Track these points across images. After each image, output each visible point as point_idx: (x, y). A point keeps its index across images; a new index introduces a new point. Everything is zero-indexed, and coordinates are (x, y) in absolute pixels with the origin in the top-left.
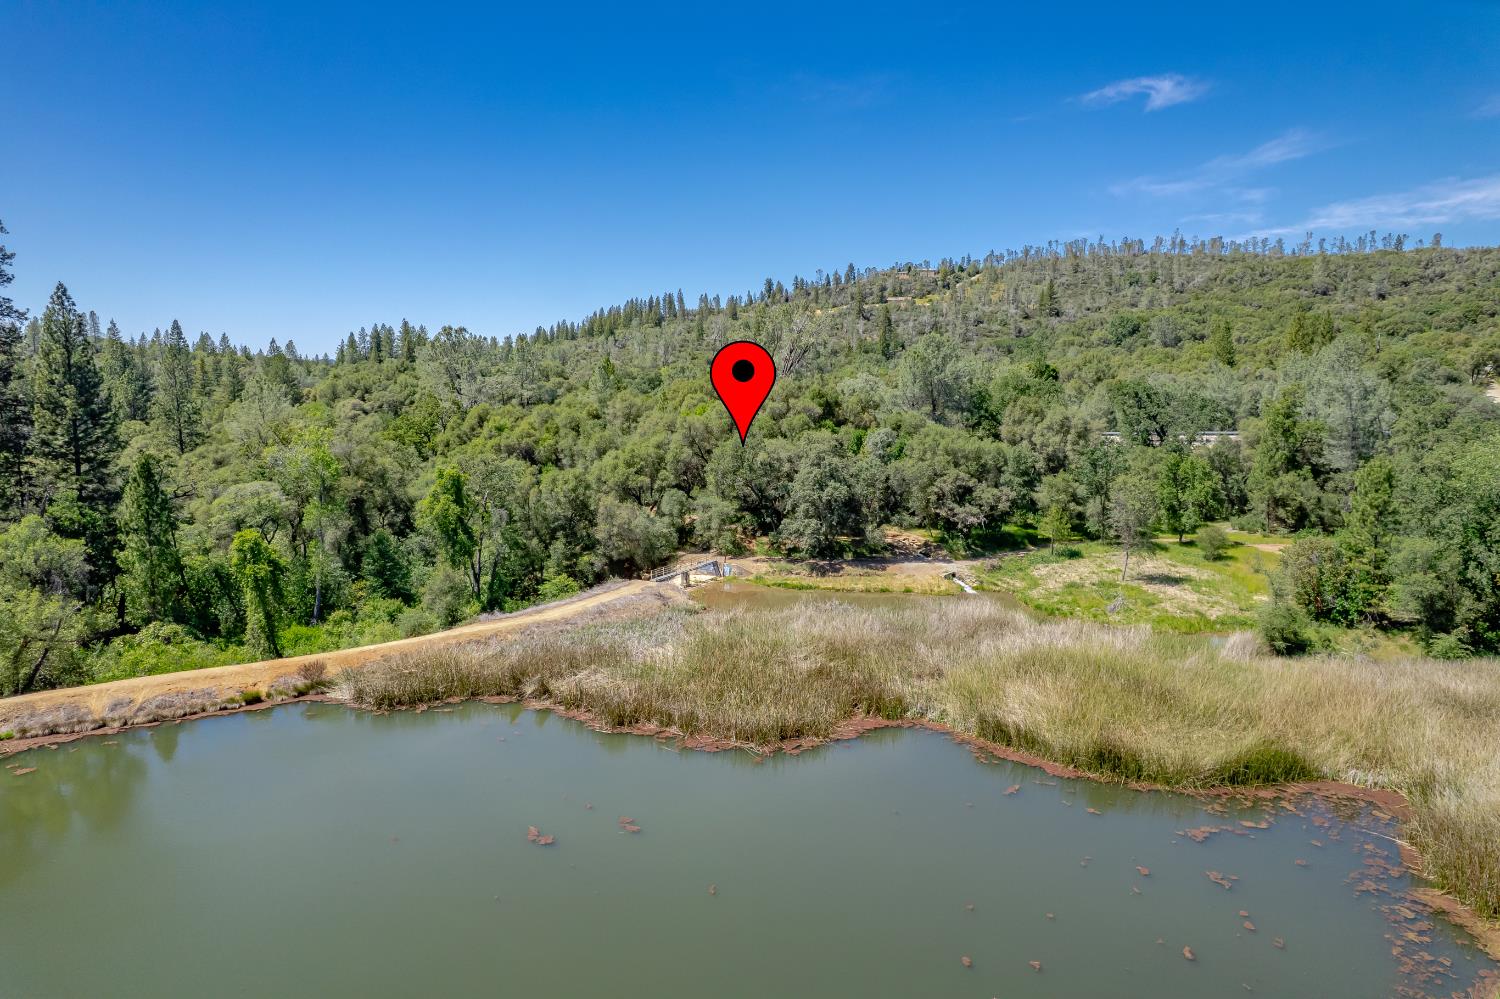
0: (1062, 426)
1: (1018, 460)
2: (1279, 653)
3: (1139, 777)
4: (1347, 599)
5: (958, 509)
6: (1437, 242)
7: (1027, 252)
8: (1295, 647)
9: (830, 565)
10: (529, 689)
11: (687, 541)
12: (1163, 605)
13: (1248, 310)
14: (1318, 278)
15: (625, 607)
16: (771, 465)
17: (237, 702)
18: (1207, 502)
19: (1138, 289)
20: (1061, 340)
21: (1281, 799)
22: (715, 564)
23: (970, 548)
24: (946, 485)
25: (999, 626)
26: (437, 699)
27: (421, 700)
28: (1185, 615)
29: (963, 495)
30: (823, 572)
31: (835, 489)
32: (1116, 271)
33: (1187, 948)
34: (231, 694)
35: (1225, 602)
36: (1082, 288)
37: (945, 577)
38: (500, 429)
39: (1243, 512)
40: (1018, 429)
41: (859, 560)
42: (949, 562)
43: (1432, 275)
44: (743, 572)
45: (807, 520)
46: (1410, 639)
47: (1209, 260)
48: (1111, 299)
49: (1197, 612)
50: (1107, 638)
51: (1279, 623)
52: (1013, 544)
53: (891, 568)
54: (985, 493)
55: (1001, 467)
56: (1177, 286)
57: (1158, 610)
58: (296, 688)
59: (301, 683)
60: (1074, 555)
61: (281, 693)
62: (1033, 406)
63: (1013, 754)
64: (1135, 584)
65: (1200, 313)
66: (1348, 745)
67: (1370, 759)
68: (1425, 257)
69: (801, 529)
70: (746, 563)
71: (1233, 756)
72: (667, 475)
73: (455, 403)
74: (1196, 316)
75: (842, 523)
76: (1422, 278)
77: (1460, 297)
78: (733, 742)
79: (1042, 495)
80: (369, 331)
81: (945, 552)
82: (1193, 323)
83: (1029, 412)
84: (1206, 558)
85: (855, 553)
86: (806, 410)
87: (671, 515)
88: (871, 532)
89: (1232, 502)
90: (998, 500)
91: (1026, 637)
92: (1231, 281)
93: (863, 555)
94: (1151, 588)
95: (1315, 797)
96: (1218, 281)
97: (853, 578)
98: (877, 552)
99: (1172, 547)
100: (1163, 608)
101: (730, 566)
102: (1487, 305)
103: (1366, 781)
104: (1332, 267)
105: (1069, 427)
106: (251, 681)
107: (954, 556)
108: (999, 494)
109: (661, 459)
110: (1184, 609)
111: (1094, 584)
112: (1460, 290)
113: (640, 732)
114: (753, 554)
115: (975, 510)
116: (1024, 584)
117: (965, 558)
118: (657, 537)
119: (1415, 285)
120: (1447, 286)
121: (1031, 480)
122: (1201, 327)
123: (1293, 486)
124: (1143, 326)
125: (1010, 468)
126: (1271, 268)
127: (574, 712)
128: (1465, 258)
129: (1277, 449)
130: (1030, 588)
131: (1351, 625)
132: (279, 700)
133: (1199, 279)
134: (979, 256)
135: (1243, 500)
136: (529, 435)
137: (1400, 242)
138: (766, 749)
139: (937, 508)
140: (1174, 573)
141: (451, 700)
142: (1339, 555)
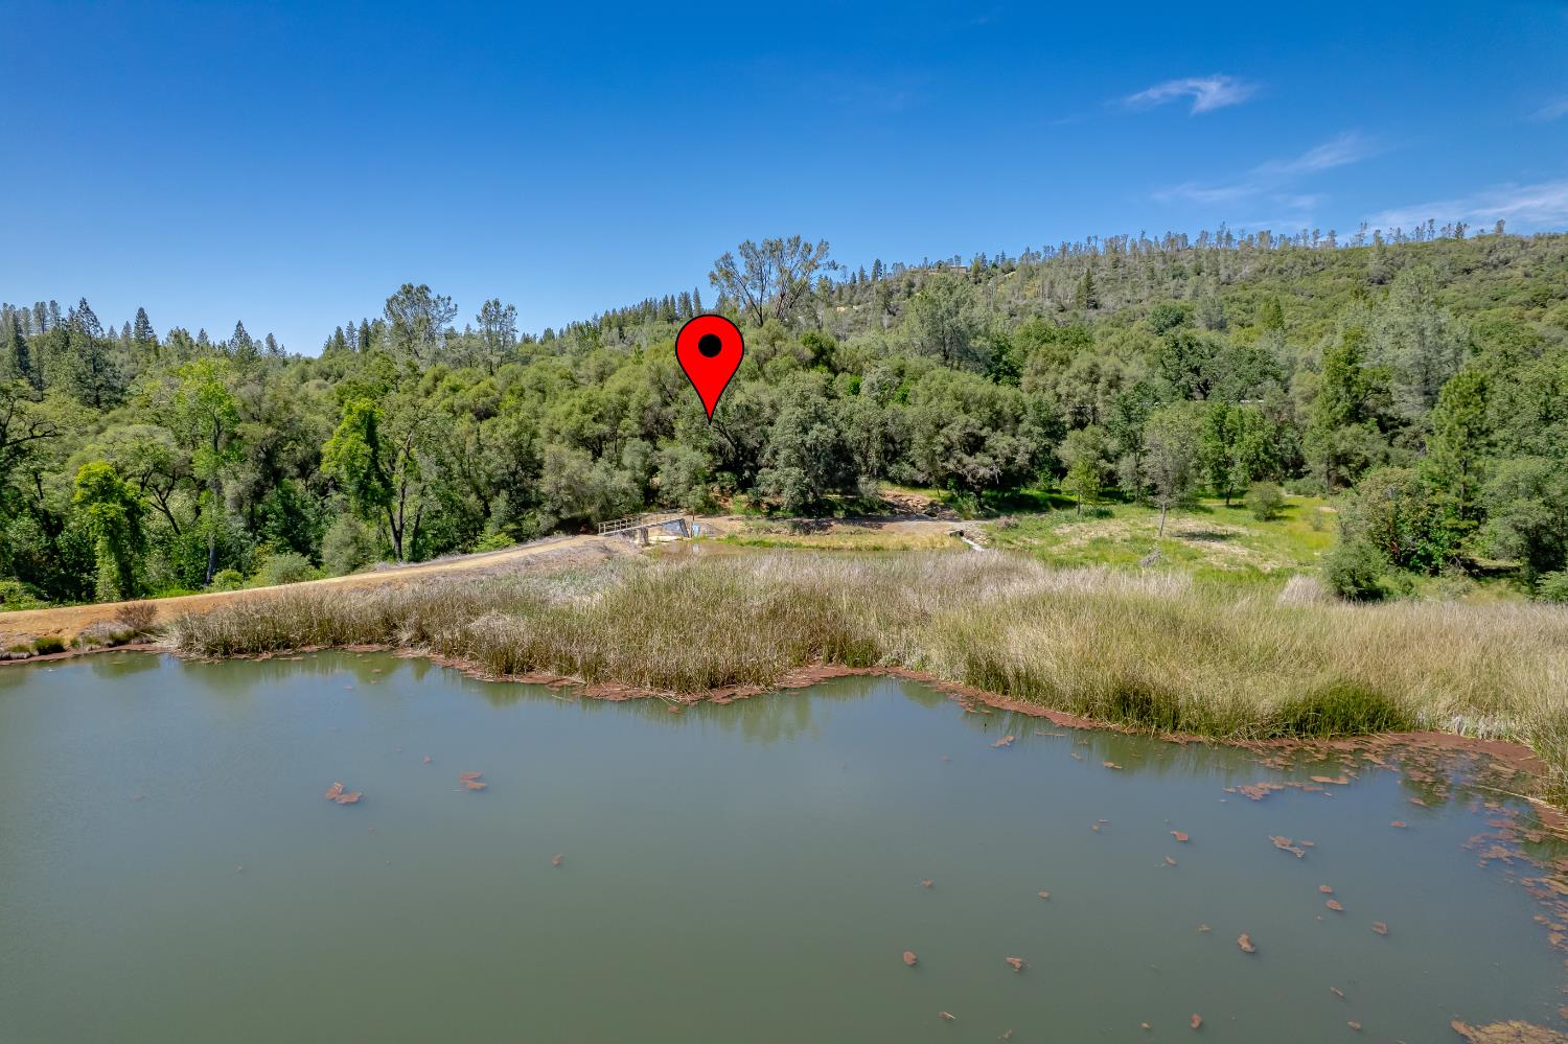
0: (1092, 373)
1: (1039, 407)
2: (1350, 598)
3: (1175, 728)
4: (1430, 541)
5: (967, 459)
6: (1500, 230)
7: (1064, 249)
8: (1371, 595)
9: (817, 523)
10: (405, 636)
11: (654, 501)
12: (1208, 559)
13: (1301, 299)
14: (1374, 266)
15: (559, 559)
16: (747, 408)
17: (27, 650)
18: (1258, 456)
19: (1181, 281)
20: (1099, 332)
21: (1364, 751)
22: (682, 522)
23: (982, 508)
24: (955, 433)
25: (1005, 573)
26: (287, 647)
27: (265, 648)
28: (1233, 568)
29: (975, 444)
30: (807, 530)
31: (821, 431)
32: (1158, 265)
33: (1244, 937)
34: (24, 641)
35: (1281, 556)
36: (1123, 282)
37: (951, 535)
38: (454, 390)
39: (1299, 476)
40: (1041, 381)
41: (851, 517)
42: (957, 521)
43: (1496, 262)
44: (713, 531)
45: (787, 469)
46: (1509, 586)
47: (1257, 254)
48: (1153, 291)
49: (1247, 565)
50: (1138, 584)
51: (1351, 563)
52: (1035, 506)
53: (887, 526)
54: (1000, 442)
55: (1019, 416)
56: (1223, 278)
57: (1201, 564)
58: (112, 637)
59: (120, 630)
60: (1103, 515)
61: (90, 642)
62: (1057, 353)
63: (1009, 703)
64: (1175, 540)
65: (1248, 302)
66: (1449, 687)
67: (1477, 703)
68: (1488, 244)
69: (781, 478)
70: (720, 522)
71: (1300, 697)
72: (630, 423)
73: (410, 365)
74: (1244, 305)
75: (830, 470)
76: (1485, 264)
77: (1527, 282)
78: (647, 690)
79: (1066, 451)
80: (358, 326)
81: (953, 511)
82: (1240, 312)
83: (1054, 359)
84: (1258, 518)
85: (847, 511)
86: (793, 352)
87: (633, 468)
88: (867, 486)
89: (1286, 467)
90: (1015, 451)
91: (1038, 580)
92: (1280, 272)
93: (857, 513)
94: (1193, 544)
95: (1410, 748)
96: (1267, 272)
97: (842, 535)
98: (872, 510)
99: (1217, 510)
100: (1207, 562)
101: (699, 525)
102: (1556, 288)
103: (1475, 730)
104: (1389, 255)
105: (1099, 376)
106: (54, 627)
107: (963, 514)
108: (1016, 443)
109: (625, 407)
110: (1232, 562)
111: (1125, 541)
112: (1527, 275)
113: (531, 681)
114: (728, 512)
115: (988, 460)
116: (1043, 542)
117: (977, 518)
118: (615, 492)
119: (1478, 272)
120: (1512, 272)
121: (1054, 431)
122: (1248, 317)
123: (1356, 438)
124: (1187, 316)
125: (1031, 414)
126: (1323, 257)
127: (456, 661)
128: (1530, 245)
129: (1338, 400)
130: (1051, 545)
131: (1435, 572)
132: (87, 649)
133: (1247, 270)
134: (1015, 254)
135: (1298, 462)
136: (487, 395)
137: (1460, 230)
138: (688, 698)
139: (943, 461)
140: (1219, 530)
141: (307, 649)
142: (1420, 487)
